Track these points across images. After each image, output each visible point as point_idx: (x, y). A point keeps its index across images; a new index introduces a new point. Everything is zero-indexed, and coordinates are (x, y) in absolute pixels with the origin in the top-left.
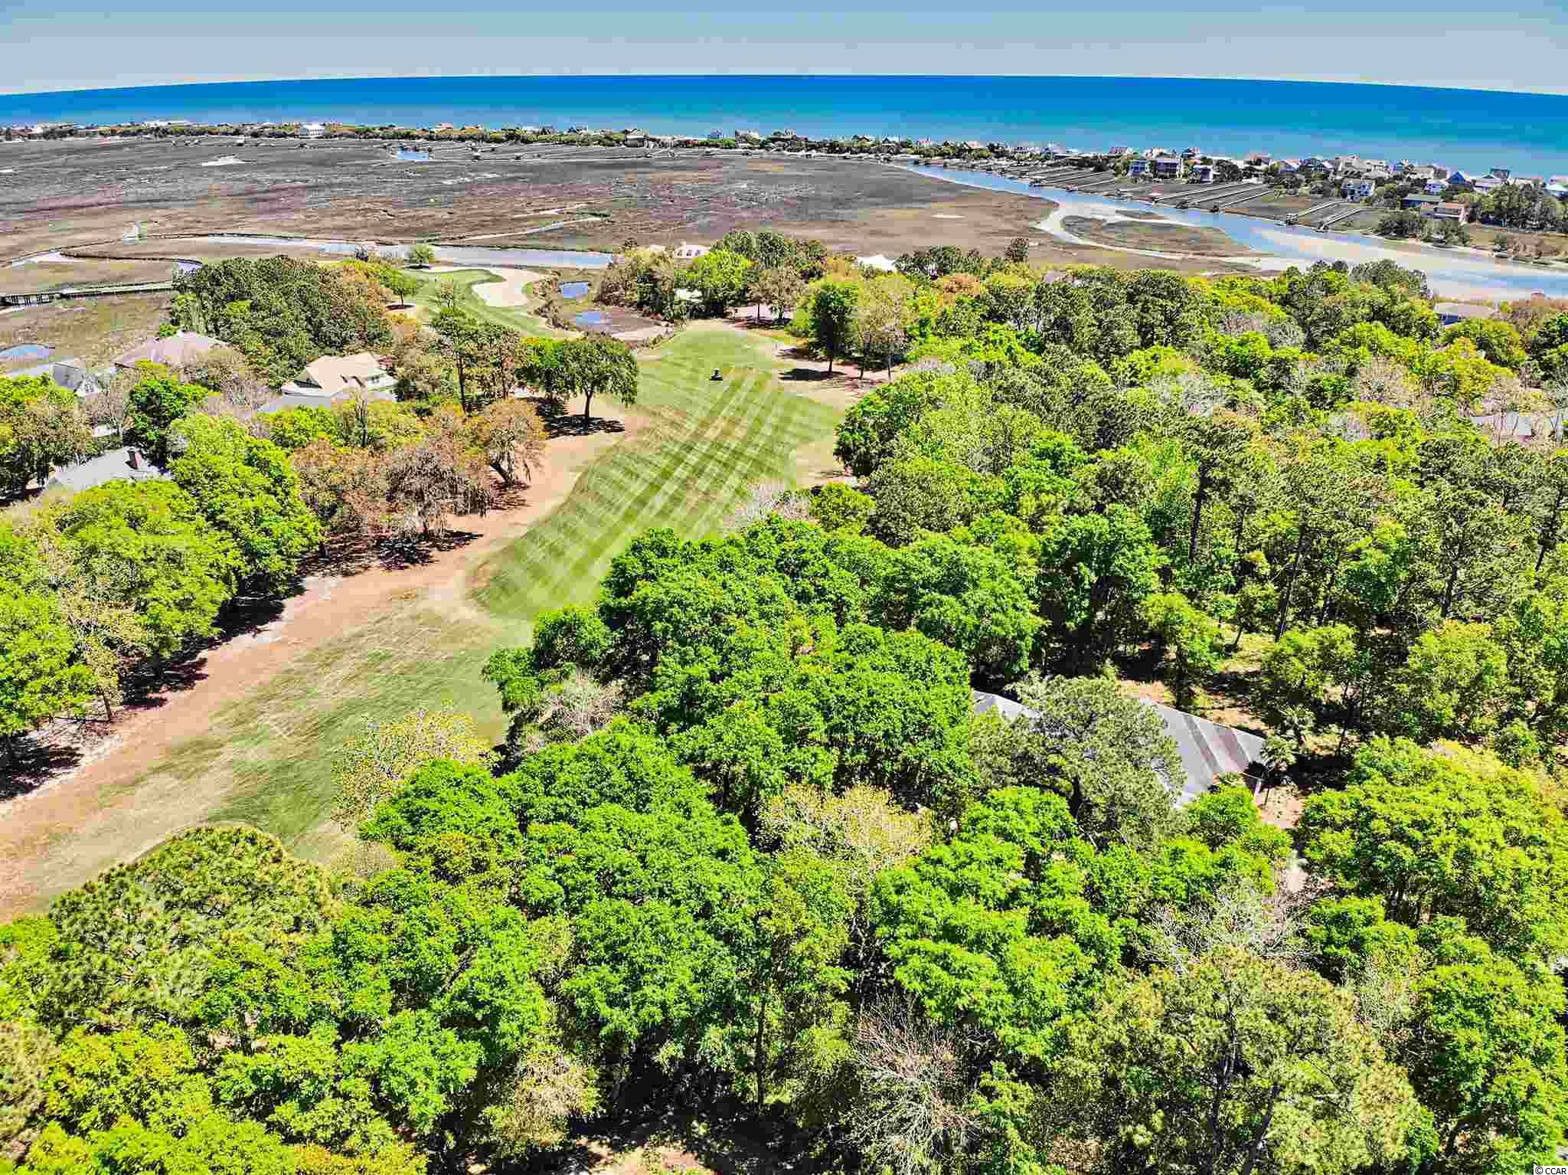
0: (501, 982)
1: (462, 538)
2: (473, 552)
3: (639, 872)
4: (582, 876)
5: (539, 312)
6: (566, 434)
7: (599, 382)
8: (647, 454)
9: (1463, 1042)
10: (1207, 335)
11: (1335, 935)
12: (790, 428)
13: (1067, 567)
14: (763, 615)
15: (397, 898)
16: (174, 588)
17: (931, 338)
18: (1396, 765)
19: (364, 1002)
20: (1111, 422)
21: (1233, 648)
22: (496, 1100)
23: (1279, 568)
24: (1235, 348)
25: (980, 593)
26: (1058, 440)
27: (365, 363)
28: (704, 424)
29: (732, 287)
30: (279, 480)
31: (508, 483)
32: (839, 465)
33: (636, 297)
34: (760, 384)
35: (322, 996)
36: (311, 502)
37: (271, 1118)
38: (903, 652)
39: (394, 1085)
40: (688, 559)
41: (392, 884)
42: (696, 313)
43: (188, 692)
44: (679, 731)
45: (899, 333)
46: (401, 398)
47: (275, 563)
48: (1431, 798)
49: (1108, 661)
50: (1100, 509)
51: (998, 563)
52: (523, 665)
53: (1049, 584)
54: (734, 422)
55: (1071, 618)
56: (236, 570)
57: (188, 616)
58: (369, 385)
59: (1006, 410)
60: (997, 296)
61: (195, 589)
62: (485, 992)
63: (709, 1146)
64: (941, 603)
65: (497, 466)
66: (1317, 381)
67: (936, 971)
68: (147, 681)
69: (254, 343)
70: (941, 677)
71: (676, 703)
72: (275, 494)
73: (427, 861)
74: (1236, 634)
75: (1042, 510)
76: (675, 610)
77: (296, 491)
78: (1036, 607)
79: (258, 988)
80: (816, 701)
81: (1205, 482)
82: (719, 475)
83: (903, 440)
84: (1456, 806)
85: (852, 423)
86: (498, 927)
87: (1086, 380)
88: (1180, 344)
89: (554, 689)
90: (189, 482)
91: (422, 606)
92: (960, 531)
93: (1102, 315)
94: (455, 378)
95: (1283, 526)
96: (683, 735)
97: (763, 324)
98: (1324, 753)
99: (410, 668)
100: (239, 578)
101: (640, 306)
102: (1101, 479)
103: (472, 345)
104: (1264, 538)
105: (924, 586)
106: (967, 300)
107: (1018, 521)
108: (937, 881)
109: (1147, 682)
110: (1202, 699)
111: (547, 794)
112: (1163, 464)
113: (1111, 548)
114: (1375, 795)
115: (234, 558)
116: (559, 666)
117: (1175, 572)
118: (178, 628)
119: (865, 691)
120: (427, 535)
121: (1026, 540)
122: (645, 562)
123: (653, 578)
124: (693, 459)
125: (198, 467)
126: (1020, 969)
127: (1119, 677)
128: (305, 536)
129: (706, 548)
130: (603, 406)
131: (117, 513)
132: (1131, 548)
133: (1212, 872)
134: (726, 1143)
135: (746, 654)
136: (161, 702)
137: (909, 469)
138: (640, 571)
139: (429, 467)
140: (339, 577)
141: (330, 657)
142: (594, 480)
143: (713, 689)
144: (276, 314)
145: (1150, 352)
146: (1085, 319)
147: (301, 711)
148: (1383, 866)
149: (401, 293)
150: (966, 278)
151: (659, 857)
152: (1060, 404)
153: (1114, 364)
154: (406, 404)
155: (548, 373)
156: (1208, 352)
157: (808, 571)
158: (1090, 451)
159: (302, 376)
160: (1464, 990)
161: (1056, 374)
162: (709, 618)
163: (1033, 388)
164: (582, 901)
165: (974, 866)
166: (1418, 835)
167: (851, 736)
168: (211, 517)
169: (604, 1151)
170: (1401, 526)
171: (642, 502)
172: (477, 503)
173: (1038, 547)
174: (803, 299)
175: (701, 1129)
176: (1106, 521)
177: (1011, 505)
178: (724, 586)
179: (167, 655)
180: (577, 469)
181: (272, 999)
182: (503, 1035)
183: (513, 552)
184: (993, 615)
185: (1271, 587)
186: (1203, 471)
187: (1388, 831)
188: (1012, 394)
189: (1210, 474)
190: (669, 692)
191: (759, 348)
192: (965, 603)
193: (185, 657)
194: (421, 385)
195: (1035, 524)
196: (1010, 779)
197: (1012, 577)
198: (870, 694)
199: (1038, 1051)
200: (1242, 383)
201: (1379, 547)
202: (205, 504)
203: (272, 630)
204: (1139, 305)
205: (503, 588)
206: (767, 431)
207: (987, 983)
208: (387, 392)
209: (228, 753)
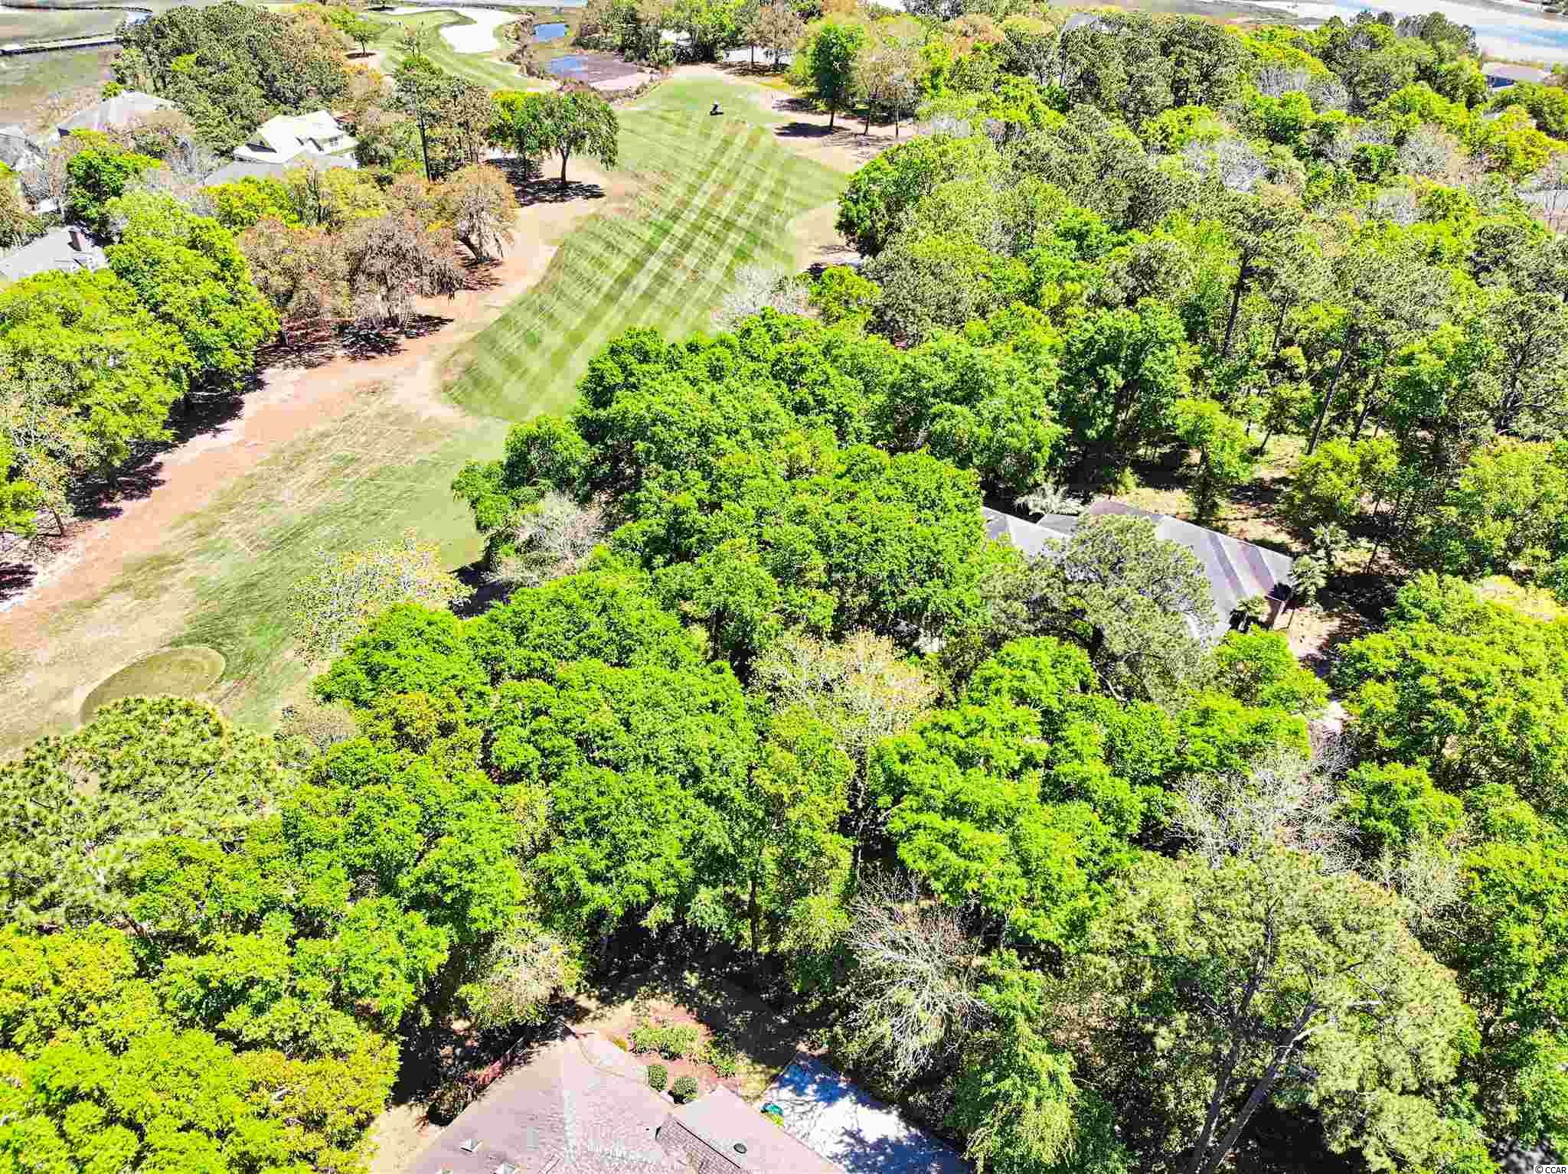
0: (470, 866)
1: (432, 323)
2: (446, 338)
3: (623, 738)
4: (559, 741)
5: (512, 59)
6: (542, 200)
7: (575, 140)
8: (631, 225)
9: (1517, 941)
10: (1246, 93)
11: (1376, 806)
12: (788, 194)
13: (1091, 370)
14: (759, 435)
15: (354, 773)
16: (117, 390)
17: (944, 91)
18: (1444, 608)
19: (317, 895)
20: (1143, 197)
21: (1258, 452)
22: (470, 978)
23: (1318, 367)
24: (1276, 108)
25: (996, 401)
26: (1085, 218)
27: (321, 122)
28: (692, 189)
29: (722, 27)
30: (226, 264)
31: (478, 261)
32: (842, 241)
33: (618, 40)
34: (753, 140)
35: (272, 888)
36: (264, 288)
37: (221, 1026)
38: (911, 479)
39: (355, 984)
40: (674, 364)
41: (349, 760)
42: (684, 58)
43: (144, 501)
44: (667, 564)
45: (909, 84)
46: (362, 163)
47: (229, 359)
48: (1487, 652)
49: (1128, 470)
50: (1130, 302)
51: (1016, 365)
52: (496, 480)
53: (1071, 388)
54: (725, 187)
55: (1090, 426)
56: (187, 366)
57: (138, 420)
58: (328, 148)
59: (1029, 182)
60: (1018, 44)
61: (140, 389)
62: (453, 876)
63: (701, 999)
64: (953, 415)
65: (466, 241)
66: (1364, 150)
67: (946, 853)
68: (100, 488)
69: (202, 102)
70: (951, 505)
71: (662, 532)
72: (224, 279)
73: (386, 726)
74: (1263, 436)
75: (1065, 301)
76: (659, 428)
77: (247, 275)
78: (1055, 414)
79: (199, 886)
80: (813, 537)
81: (1247, 272)
82: (709, 249)
83: (914, 215)
84: (1515, 663)
85: (856, 194)
86: (467, 799)
87: (1116, 147)
88: (1216, 102)
89: (528, 509)
90: (127, 270)
91: (392, 401)
92: (975, 326)
93: (1133, 69)
94: (417, 138)
95: (1326, 323)
96: (669, 569)
97: (758, 70)
98: (1352, 570)
99: (379, 473)
100: (189, 375)
101: (622, 50)
102: (1133, 267)
103: (435, 102)
104: (1304, 334)
105: (935, 395)
106: (983, 48)
107: (1039, 314)
108: (944, 750)
109: (1167, 489)
110: (1226, 509)
111: (519, 644)
112: (1200, 247)
113: (1139, 349)
114: (1422, 644)
115: (181, 357)
116: (535, 484)
117: (1207, 373)
118: (126, 434)
119: (868, 527)
120: (392, 321)
121: (1046, 336)
122: (624, 368)
123: (634, 387)
124: (679, 230)
125: (135, 252)
126: (1035, 851)
127: (1138, 485)
128: (261, 325)
129: (693, 348)
130: (582, 169)
131: (48, 310)
132: (1163, 348)
133: (1247, 740)
134: (719, 995)
135: (738, 482)
136: (117, 512)
137: (919, 250)
138: (620, 379)
139: (391, 245)
140: (302, 370)
141: (295, 461)
142: (572, 255)
143: (701, 519)
144: (225, 69)
145: (1183, 112)
146: (1113, 74)
147: (263, 523)
148: (1431, 727)
149: (363, 39)
150: (982, 20)
151: (645, 720)
152: (1088, 175)
153: (1144, 125)
154: (366, 171)
155: (520, 131)
156: (1246, 113)
157: (807, 378)
158: (1118, 230)
159: (254, 139)
160: (1519, 882)
161: (1085, 139)
162: (696, 439)
163: (1058, 156)
164: (560, 767)
165: (987, 732)
166: (1472, 695)
167: (852, 575)
168: (154, 308)
169: (592, 1004)
170: (1459, 329)
171: (624, 281)
172: (445, 285)
173: (1061, 346)
174: (801, 43)
175: (692, 980)
176: (1137, 317)
177: (1031, 295)
178: (713, 399)
179: (117, 463)
180: (552, 243)
181: (217, 896)
182: (475, 920)
183: (487, 340)
184: (1009, 426)
185: (1306, 389)
186: (1244, 258)
187: (1439, 690)
188: (1036, 164)
189: (1253, 263)
190: (653, 521)
191: (754, 98)
192: (978, 414)
193: (140, 461)
194: (382, 148)
195: (1057, 315)
196: (1025, 627)
197: (1031, 381)
198: (875, 530)
199: (1052, 936)
200: (1280, 149)
201: (1432, 351)
202: (146, 295)
203: (233, 430)
204: (1173, 57)
205: (476, 383)
206: (761, 197)
207: (998, 866)
208: (347, 156)
209: (190, 569)
